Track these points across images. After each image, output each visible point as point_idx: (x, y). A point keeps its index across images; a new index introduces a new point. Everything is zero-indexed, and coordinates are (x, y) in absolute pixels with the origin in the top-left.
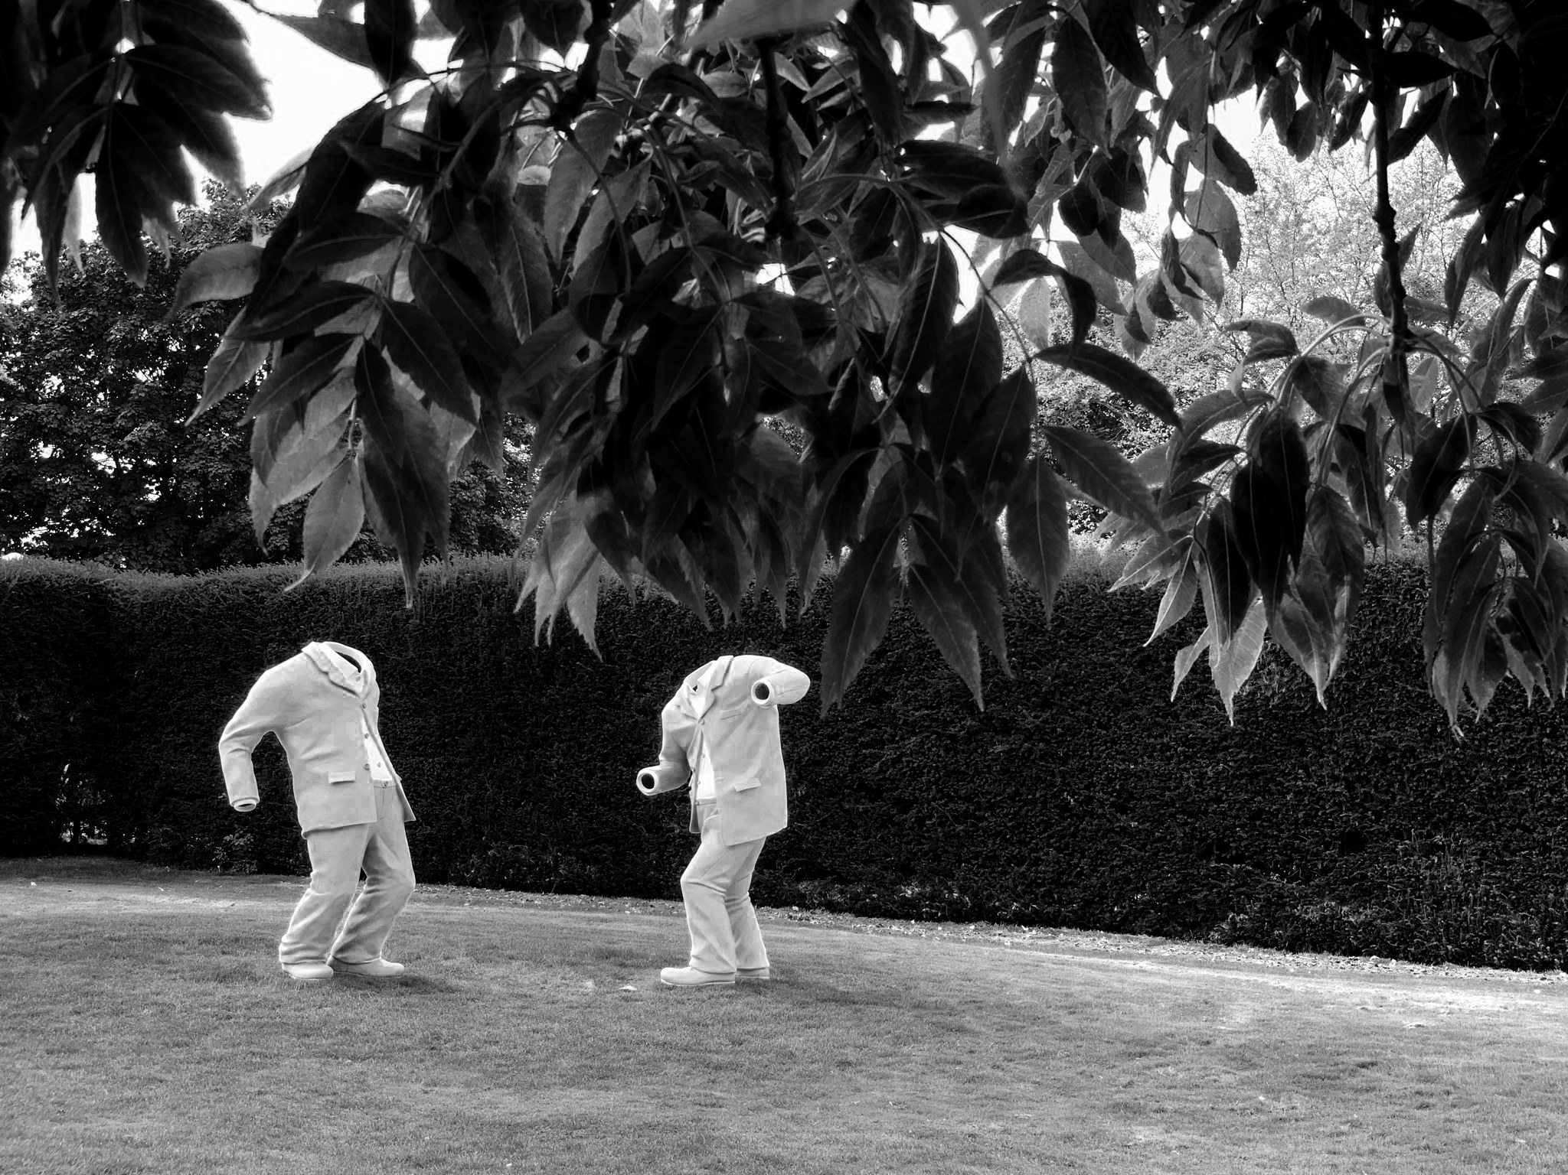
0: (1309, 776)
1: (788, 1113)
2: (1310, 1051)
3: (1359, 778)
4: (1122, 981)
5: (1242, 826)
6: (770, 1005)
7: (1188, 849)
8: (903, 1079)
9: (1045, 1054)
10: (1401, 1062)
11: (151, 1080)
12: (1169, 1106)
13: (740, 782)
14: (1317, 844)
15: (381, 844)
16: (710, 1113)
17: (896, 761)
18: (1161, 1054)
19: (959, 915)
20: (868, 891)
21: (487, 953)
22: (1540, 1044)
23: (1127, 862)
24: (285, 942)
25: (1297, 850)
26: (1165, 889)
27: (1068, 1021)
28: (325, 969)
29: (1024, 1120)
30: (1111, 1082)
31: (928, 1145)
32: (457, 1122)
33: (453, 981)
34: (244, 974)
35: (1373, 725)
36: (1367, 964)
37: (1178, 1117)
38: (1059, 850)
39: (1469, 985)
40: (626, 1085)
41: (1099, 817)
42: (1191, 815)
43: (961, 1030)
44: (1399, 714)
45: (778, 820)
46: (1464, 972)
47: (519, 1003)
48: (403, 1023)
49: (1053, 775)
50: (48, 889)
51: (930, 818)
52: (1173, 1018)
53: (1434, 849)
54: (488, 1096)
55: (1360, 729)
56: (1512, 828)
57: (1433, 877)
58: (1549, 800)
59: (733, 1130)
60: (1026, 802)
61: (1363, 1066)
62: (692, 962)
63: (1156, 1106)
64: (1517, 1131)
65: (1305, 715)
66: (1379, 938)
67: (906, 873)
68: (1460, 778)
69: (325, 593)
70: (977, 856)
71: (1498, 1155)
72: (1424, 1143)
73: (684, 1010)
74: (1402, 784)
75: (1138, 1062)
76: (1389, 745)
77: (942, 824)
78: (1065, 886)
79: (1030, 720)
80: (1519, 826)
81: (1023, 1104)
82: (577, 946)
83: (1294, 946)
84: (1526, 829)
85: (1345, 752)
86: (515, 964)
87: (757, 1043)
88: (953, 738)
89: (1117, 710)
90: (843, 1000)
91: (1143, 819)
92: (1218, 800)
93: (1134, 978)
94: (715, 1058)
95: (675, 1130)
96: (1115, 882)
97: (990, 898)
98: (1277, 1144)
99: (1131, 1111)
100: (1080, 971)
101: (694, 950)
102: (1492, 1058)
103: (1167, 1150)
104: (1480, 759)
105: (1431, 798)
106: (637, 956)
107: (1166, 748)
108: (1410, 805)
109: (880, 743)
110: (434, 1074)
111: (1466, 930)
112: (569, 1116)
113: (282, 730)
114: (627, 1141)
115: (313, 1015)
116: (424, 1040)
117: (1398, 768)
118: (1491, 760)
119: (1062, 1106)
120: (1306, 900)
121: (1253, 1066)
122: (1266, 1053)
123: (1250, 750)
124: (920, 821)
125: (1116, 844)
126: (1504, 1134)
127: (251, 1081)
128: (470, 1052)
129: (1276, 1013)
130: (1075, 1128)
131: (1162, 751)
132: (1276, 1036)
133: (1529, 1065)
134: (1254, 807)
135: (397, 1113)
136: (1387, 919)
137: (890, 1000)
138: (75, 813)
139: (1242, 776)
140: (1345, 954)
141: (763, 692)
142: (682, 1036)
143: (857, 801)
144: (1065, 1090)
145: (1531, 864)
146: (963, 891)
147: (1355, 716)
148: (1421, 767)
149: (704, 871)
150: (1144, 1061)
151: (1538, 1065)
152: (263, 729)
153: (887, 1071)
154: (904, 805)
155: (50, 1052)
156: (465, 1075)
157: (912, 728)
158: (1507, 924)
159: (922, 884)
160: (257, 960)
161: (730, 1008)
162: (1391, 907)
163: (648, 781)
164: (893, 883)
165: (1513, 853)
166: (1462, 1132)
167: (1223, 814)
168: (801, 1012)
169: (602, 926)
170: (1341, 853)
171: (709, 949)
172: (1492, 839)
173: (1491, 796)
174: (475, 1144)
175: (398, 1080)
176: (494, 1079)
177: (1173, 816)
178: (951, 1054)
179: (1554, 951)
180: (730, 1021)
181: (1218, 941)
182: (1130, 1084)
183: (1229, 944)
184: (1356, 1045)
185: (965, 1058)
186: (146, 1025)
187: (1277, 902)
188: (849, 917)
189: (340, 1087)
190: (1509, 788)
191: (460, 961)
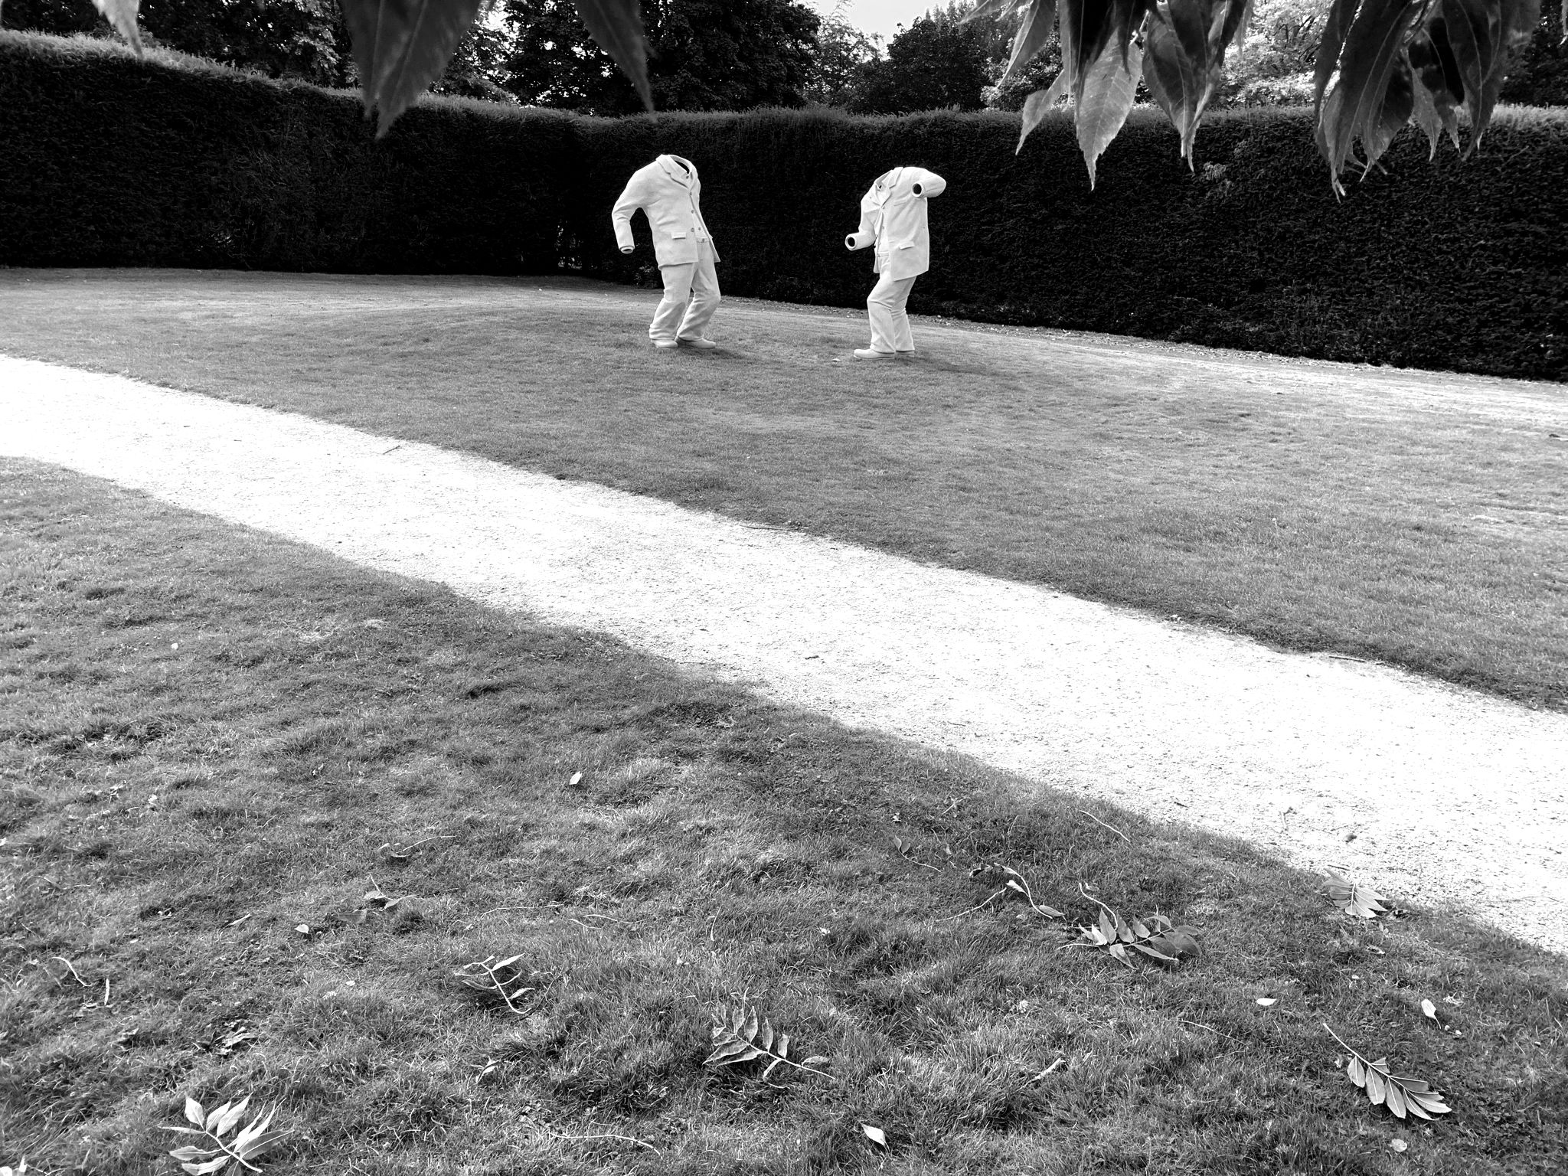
0: (1238, 247)
1: (908, 433)
2: (1213, 406)
3: (1267, 249)
4: (1113, 363)
5: (1195, 276)
6: (912, 371)
7: (1162, 288)
8: (977, 416)
9: (1061, 404)
10: (1265, 414)
11: (570, 400)
12: (1125, 435)
13: (902, 244)
14: (1237, 287)
15: (701, 274)
16: (866, 433)
17: (1002, 233)
18: (1127, 405)
19: (1029, 322)
20: (980, 308)
21: (762, 338)
22: (1349, 406)
23: (1126, 295)
24: (653, 327)
25: (1225, 290)
26: (1147, 310)
27: (1079, 385)
28: (674, 343)
29: (1040, 441)
30: (1096, 421)
31: (983, 454)
32: (728, 431)
33: (743, 353)
34: (631, 345)
35: (1280, 218)
36: (1254, 355)
37: (1129, 442)
38: (1088, 287)
39: (1314, 369)
40: (824, 415)
41: (1114, 268)
42: (1166, 268)
43: (1015, 389)
44: (1297, 211)
45: (923, 266)
46: (1311, 362)
47: (776, 366)
48: (711, 374)
49: (1090, 244)
50: (546, 293)
51: (1017, 267)
52: (1138, 384)
53: (1304, 291)
54: (747, 417)
55: (1272, 220)
56: (1353, 280)
57: (1301, 308)
58: (1378, 264)
59: (876, 442)
60: (1073, 259)
61: (1242, 416)
62: (872, 346)
63: (1119, 435)
64: (1327, 458)
65: (1240, 211)
66: (1265, 342)
67: (1001, 300)
68: (1327, 249)
69: (689, 129)
70: (1042, 289)
71: (1314, 472)
72: (1271, 463)
73: (864, 373)
74: (1292, 253)
75: (1113, 410)
76: (1287, 229)
77: (1023, 270)
78: (1090, 307)
79: (1079, 210)
80: (1357, 279)
81: (1043, 432)
82: (812, 335)
83: (1215, 345)
84: (1361, 281)
85: (1261, 233)
86: (777, 344)
87: (900, 393)
88: (1034, 220)
89: (1130, 206)
90: (954, 370)
91: (1139, 270)
92: (1183, 260)
93: (1120, 361)
94: (876, 401)
95: (844, 441)
96: (1119, 306)
97: (1047, 313)
98: (1184, 459)
99: (1104, 437)
100: (1090, 356)
101: (873, 340)
102: (1319, 414)
103: (1120, 461)
104: (1341, 239)
105: (1308, 261)
106: (844, 342)
107: (1157, 228)
108: (1295, 265)
109: (991, 223)
110: (721, 404)
111: (1316, 339)
112: (787, 431)
113: (646, 206)
114: (816, 446)
115: (664, 368)
116: (720, 385)
117: (1291, 243)
118: (1348, 240)
119: (1065, 433)
120: (1226, 318)
121: (1179, 413)
122: (1188, 406)
123: (1206, 231)
124: (1012, 268)
125: (1122, 284)
126: (1319, 460)
127: (623, 404)
128: (743, 392)
129: (1198, 383)
130: (1070, 447)
131: (1154, 231)
132: (1195, 396)
133: (1340, 419)
134: (1203, 265)
135: (696, 425)
136: (1271, 331)
137: (980, 371)
138: (567, 253)
139: (1199, 246)
140: (1244, 349)
141: (917, 189)
142: (860, 388)
143: (977, 257)
144: (1068, 424)
145: (1360, 302)
146: (1032, 308)
147: (1271, 211)
148: (1304, 243)
149: (880, 295)
150: (1117, 409)
151: (1346, 419)
152: (635, 205)
153: (969, 411)
154: (1003, 259)
155: (521, 383)
156: (739, 405)
157: (1012, 214)
158: (1340, 335)
159: (1010, 305)
160: (638, 336)
161: (889, 373)
162: (1274, 323)
163: (852, 242)
164: (994, 304)
165: (1351, 295)
166: (1294, 457)
167: (1185, 269)
168: (928, 376)
169: (829, 324)
170: (1250, 293)
171: (882, 339)
172: (1340, 287)
173: (1344, 261)
174: (733, 445)
175: (701, 406)
176: (753, 408)
177: (1156, 269)
178: (1007, 402)
179: (1366, 352)
180: (886, 380)
181: (1173, 341)
182: (1106, 422)
183: (1179, 342)
184: (1241, 403)
185: (1015, 405)
186: (574, 370)
187: (1211, 318)
188: (968, 322)
189: (669, 409)
190: (1356, 256)
191: (748, 341)
